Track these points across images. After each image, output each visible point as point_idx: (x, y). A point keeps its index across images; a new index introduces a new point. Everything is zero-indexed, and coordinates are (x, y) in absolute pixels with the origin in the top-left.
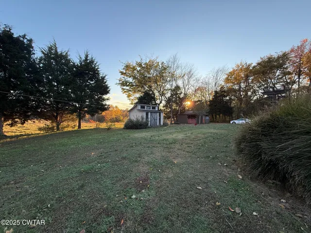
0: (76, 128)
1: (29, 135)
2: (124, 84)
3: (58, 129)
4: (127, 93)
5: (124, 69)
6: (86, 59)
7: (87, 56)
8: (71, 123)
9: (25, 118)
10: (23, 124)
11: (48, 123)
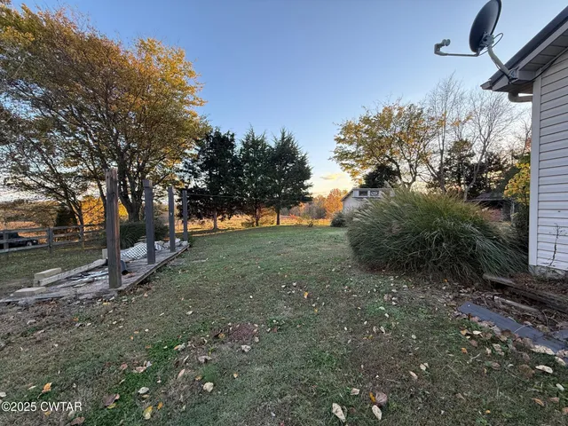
0: (275, 224)
1: (233, 229)
2: (343, 156)
3: (257, 225)
4: (350, 171)
5: (341, 133)
6: (283, 138)
7: (283, 134)
8: (270, 218)
9: (231, 213)
10: (229, 218)
11: (249, 217)
